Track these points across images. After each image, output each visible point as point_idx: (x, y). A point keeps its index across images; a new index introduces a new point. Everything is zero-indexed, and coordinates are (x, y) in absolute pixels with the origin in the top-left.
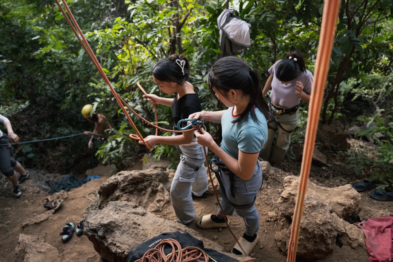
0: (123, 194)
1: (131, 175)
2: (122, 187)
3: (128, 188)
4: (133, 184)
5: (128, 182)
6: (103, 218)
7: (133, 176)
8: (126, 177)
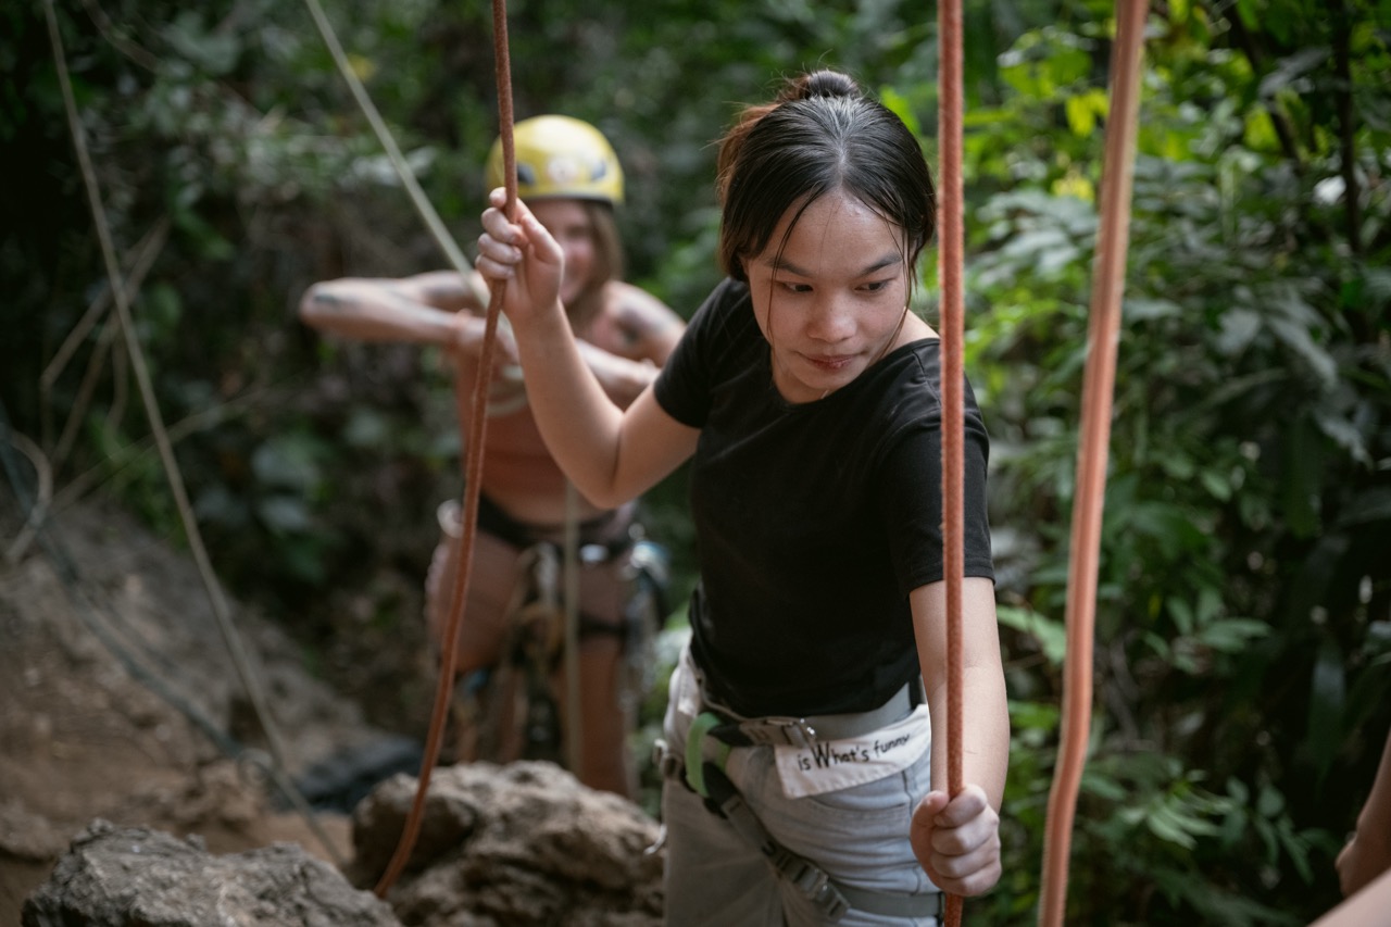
0: (464, 906)
1: (577, 809)
2: (482, 857)
3: (506, 880)
4: (554, 875)
5: (535, 848)
6: (165, 885)
7: (582, 824)
8: (541, 809)
